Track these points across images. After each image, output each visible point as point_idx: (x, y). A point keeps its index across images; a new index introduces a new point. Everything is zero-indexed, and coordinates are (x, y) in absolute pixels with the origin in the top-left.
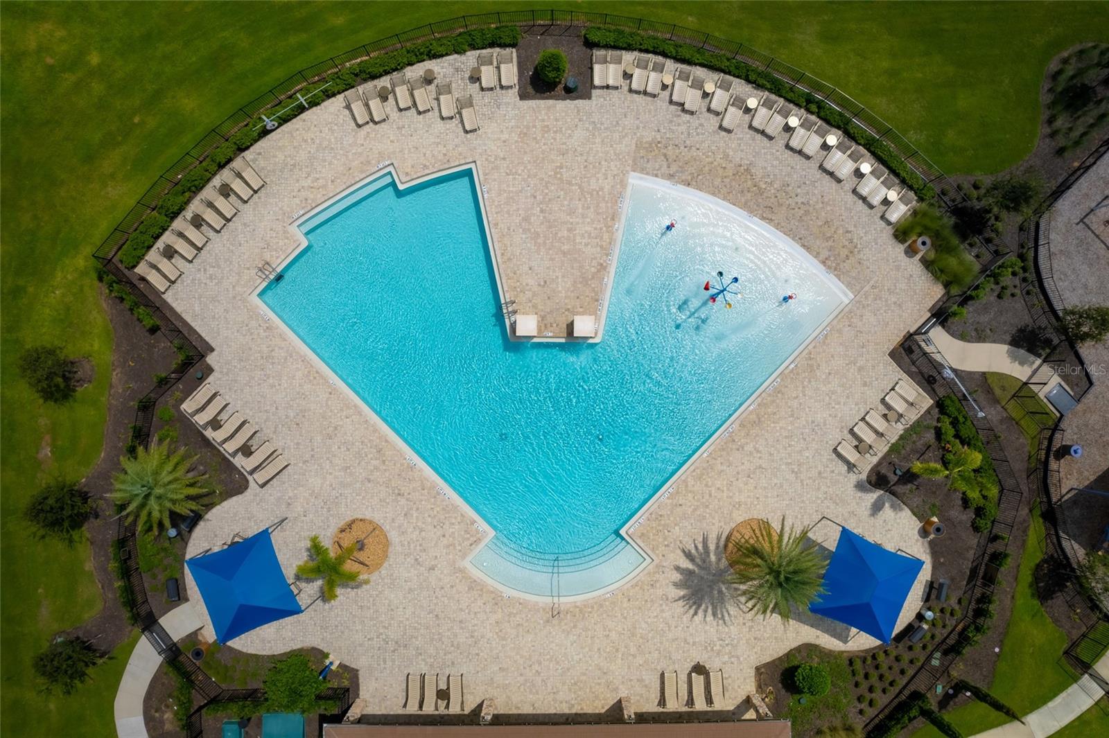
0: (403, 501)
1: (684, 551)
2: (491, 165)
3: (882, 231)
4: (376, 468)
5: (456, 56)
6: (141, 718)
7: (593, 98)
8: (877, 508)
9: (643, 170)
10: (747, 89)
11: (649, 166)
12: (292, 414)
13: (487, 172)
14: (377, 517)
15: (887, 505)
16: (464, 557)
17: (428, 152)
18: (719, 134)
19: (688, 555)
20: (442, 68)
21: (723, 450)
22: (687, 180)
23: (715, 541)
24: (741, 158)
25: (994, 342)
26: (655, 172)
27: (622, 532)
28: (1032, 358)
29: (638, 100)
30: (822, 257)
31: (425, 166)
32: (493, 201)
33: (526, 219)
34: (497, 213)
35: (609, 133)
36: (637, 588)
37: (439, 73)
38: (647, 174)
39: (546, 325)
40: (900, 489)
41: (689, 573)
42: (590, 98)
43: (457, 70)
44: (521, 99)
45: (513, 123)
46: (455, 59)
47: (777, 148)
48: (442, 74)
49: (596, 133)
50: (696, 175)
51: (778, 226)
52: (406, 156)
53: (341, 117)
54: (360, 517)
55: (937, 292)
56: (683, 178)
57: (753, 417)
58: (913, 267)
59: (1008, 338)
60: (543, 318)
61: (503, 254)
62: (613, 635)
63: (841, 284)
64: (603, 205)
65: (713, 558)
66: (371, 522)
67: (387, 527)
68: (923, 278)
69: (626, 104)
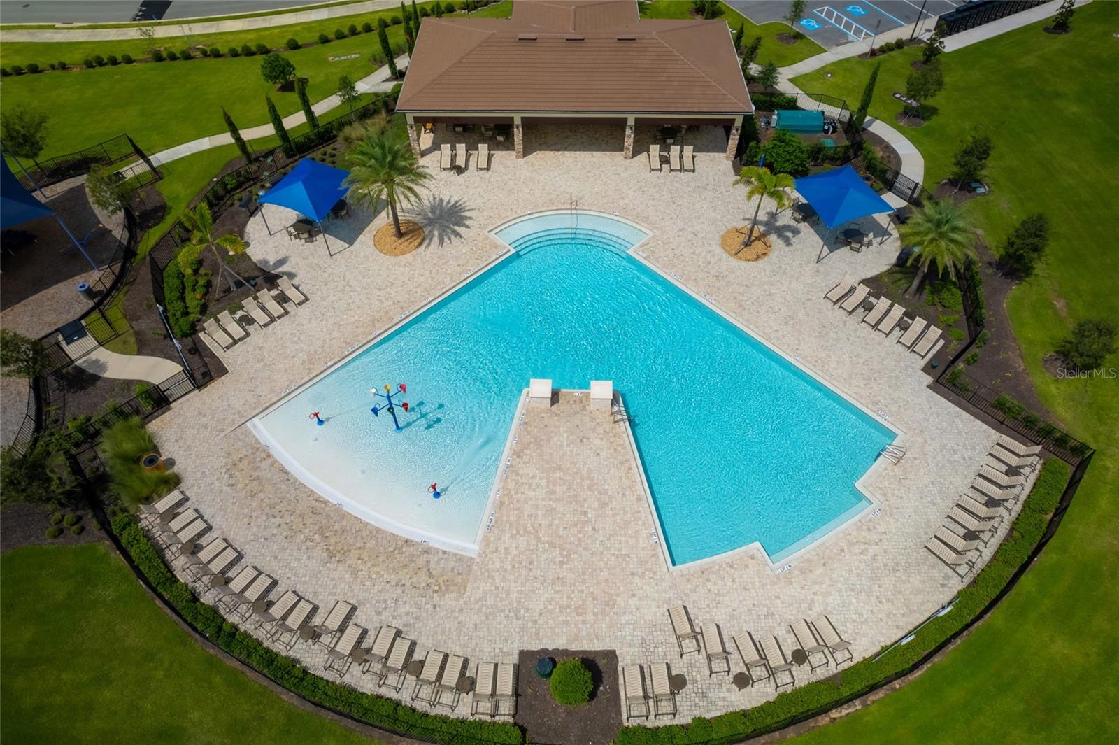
1: (461, 237)
2: (649, 566)
3: (193, 485)
5: (708, 716)
7: (516, 652)
8: (282, 262)
9: (460, 559)
10: (309, 660)
11: (453, 564)
12: (832, 335)
13: (653, 559)
14: (734, 262)
15: (271, 263)
16: (654, 237)
17: (730, 583)
18: (358, 601)
19: (457, 234)
20: (724, 699)
21: (413, 302)
22: (409, 546)
23: (433, 242)
24: (336, 570)
25: (115, 380)
26: (446, 556)
28: (83, 366)
29: (458, 648)
30: (269, 461)
31: (731, 567)
32: (644, 525)
34: (640, 512)
35: (500, 604)
36: (504, 215)
37: (728, 690)
38: (455, 555)
39: (581, 402)
40: (256, 273)
41: (457, 224)
42: (522, 652)
43: (704, 695)
44: (615, 651)
45: (623, 620)
46: (708, 711)
47: (288, 582)
48: (724, 689)
49: (515, 605)
50: (397, 551)
51: (310, 493)
52: (757, 579)
53: (850, 631)
54: (750, 262)
55: (154, 426)
56: (412, 549)
57: (378, 325)
59: (99, 383)
60: (584, 408)
61: (630, 469)
63: (256, 435)
64: (512, 519)
65: (436, 233)
66: (740, 259)
67: (725, 256)
68: (164, 439)
69: (474, 642)
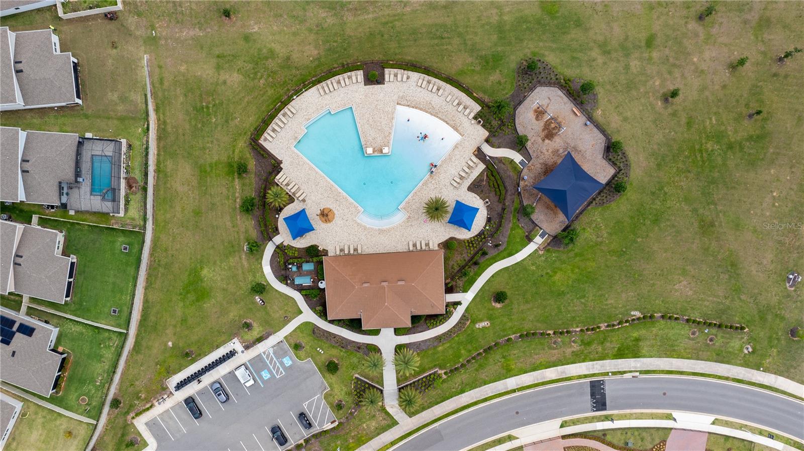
0: (338, 202)
3: (470, 118)
4: (330, 193)
5: (346, 74)
6: (269, 266)
8: (471, 196)
9: (400, 105)
11: (402, 103)
12: (306, 180)
13: (356, 107)
14: (331, 207)
15: (473, 196)
16: (355, 217)
17: (339, 103)
20: (342, 77)
22: (413, 107)
25: (505, 148)
26: (404, 105)
27: (399, 208)
29: (399, 83)
30: (452, 126)
31: (338, 107)
32: (358, 116)
33: (368, 121)
34: (359, 119)
35: (390, 94)
36: (403, 223)
37: (341, 80)
38: (402, 105)
40: (477, 191)
42: (384, 84)
44: (364, 86)
45: (363, 93)
49: (387, 94)
50: (415, 105)
51: (439, 118)
52: (333, 104)
54: (326, 207)
55: (487, 134)
58: (479, 127)
59: (508, 146)
60: (374, 149)
61: (362, 131)
62: (398, 237)
63: (458, 134)
64: (389, 115)
66: (329, 208)
67: (334, 210)
68: (482, 130)
69: (396, 85)
